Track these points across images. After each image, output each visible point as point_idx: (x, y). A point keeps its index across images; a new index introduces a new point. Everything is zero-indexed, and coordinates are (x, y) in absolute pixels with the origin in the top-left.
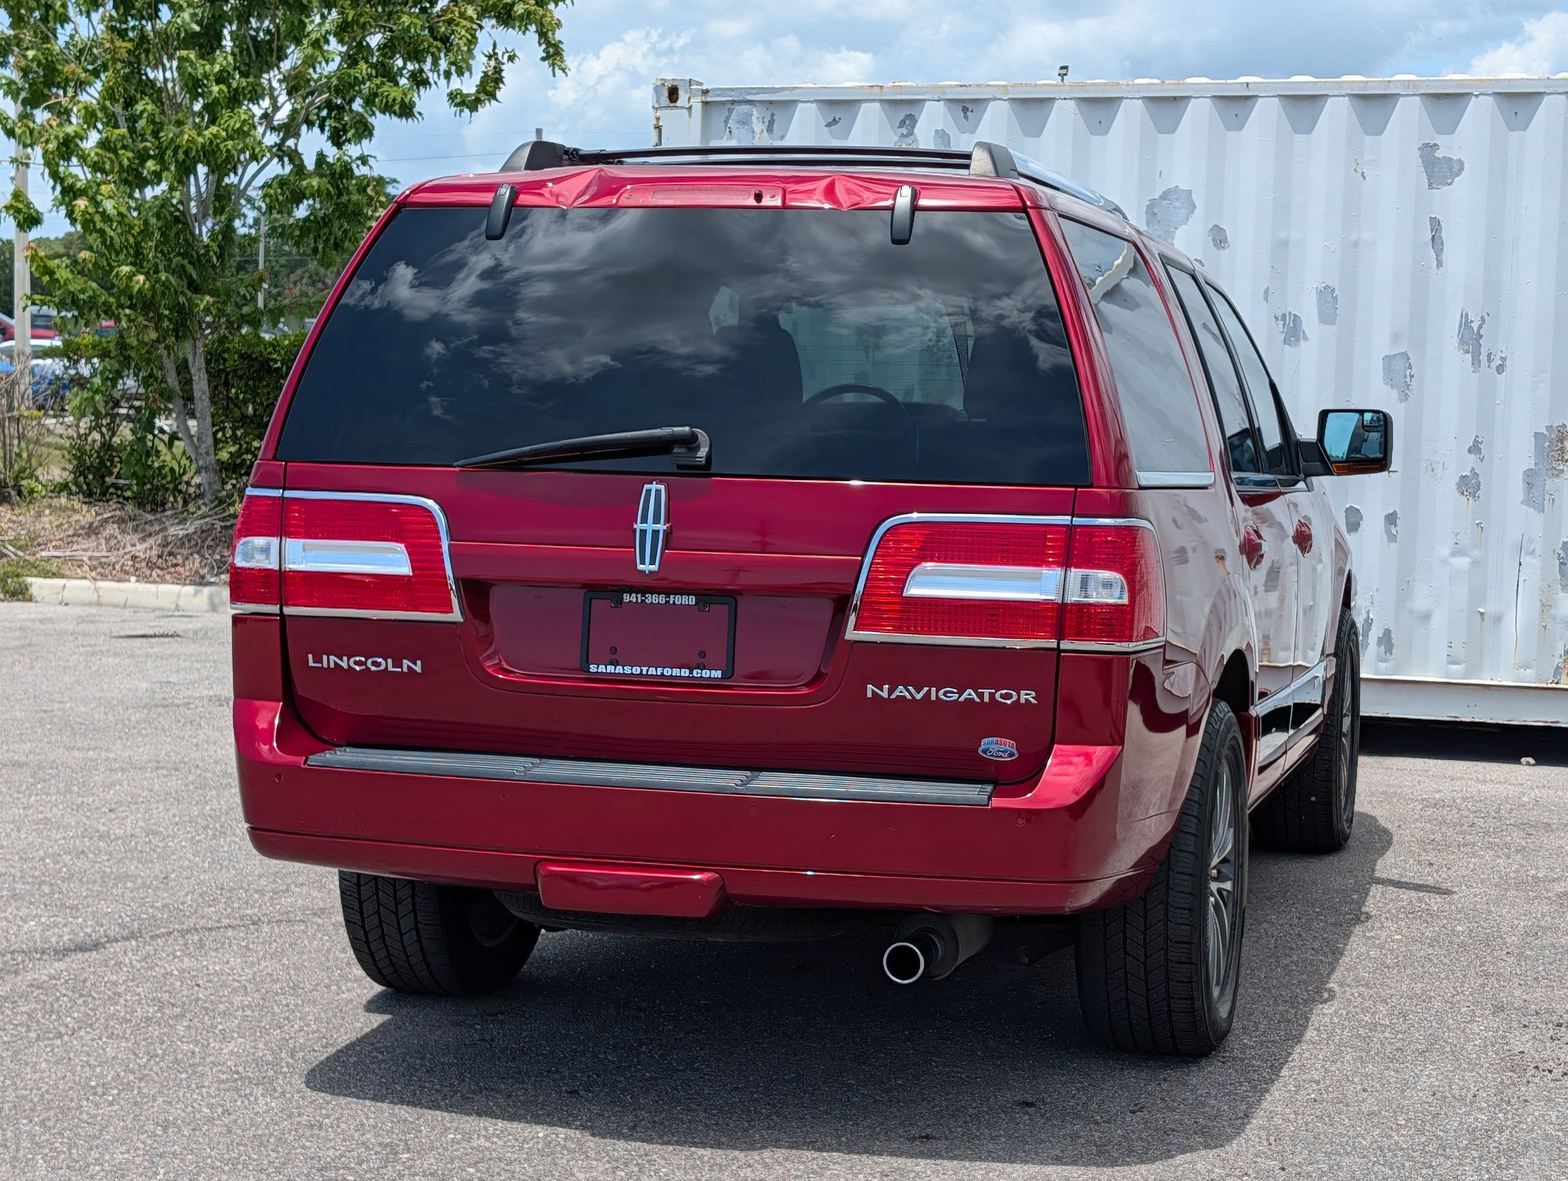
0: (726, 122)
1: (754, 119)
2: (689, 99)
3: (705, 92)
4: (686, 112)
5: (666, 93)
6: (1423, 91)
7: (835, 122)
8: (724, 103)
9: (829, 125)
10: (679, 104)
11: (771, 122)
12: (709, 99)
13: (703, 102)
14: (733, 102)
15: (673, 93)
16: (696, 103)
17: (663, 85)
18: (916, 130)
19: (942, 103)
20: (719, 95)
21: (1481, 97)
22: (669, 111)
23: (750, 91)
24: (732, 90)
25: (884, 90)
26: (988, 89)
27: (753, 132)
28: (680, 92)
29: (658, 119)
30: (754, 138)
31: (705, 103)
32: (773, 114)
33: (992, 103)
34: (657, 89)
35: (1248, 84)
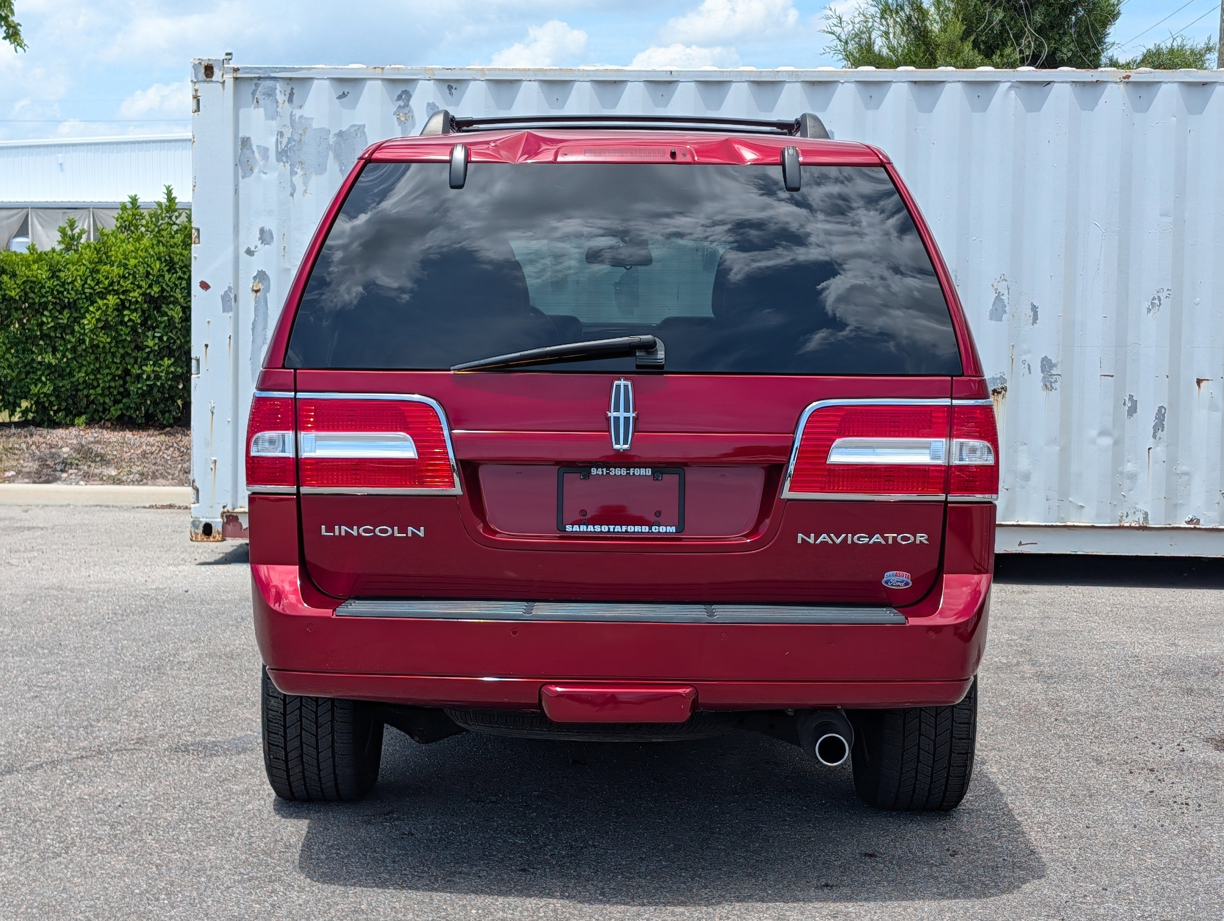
0: (253, 93)
1: (278, 92)
2: (223, 75)
3: (236, 70)
4: (220, 85)
5: (203, 70)
6: (803, 79)
7: (344, 95)
8: (251, 79)
9: (340, 97)
10: (214, 79)
11: (291, 94)
12: (239, 75)
13: (234, 78)
14: (259, 78)
15: (209, 70)
16: (229, 78)
17: (200, 63)
18: (411, 103)
19: (432, 82)
20: (247, 73)
21: (846, 84)
22: (206, 84)
23: (274, 70)
24: (259, 68)
25: (385, 71)
26: (469, 72)
27: (277, 102)
28: (215, 70)
29: (196, 91)
30: (278, 107)
31: (236, 79)
32: (292, 89)
33: (472, 83)
34: (195, 67)
35: (671, 72)
